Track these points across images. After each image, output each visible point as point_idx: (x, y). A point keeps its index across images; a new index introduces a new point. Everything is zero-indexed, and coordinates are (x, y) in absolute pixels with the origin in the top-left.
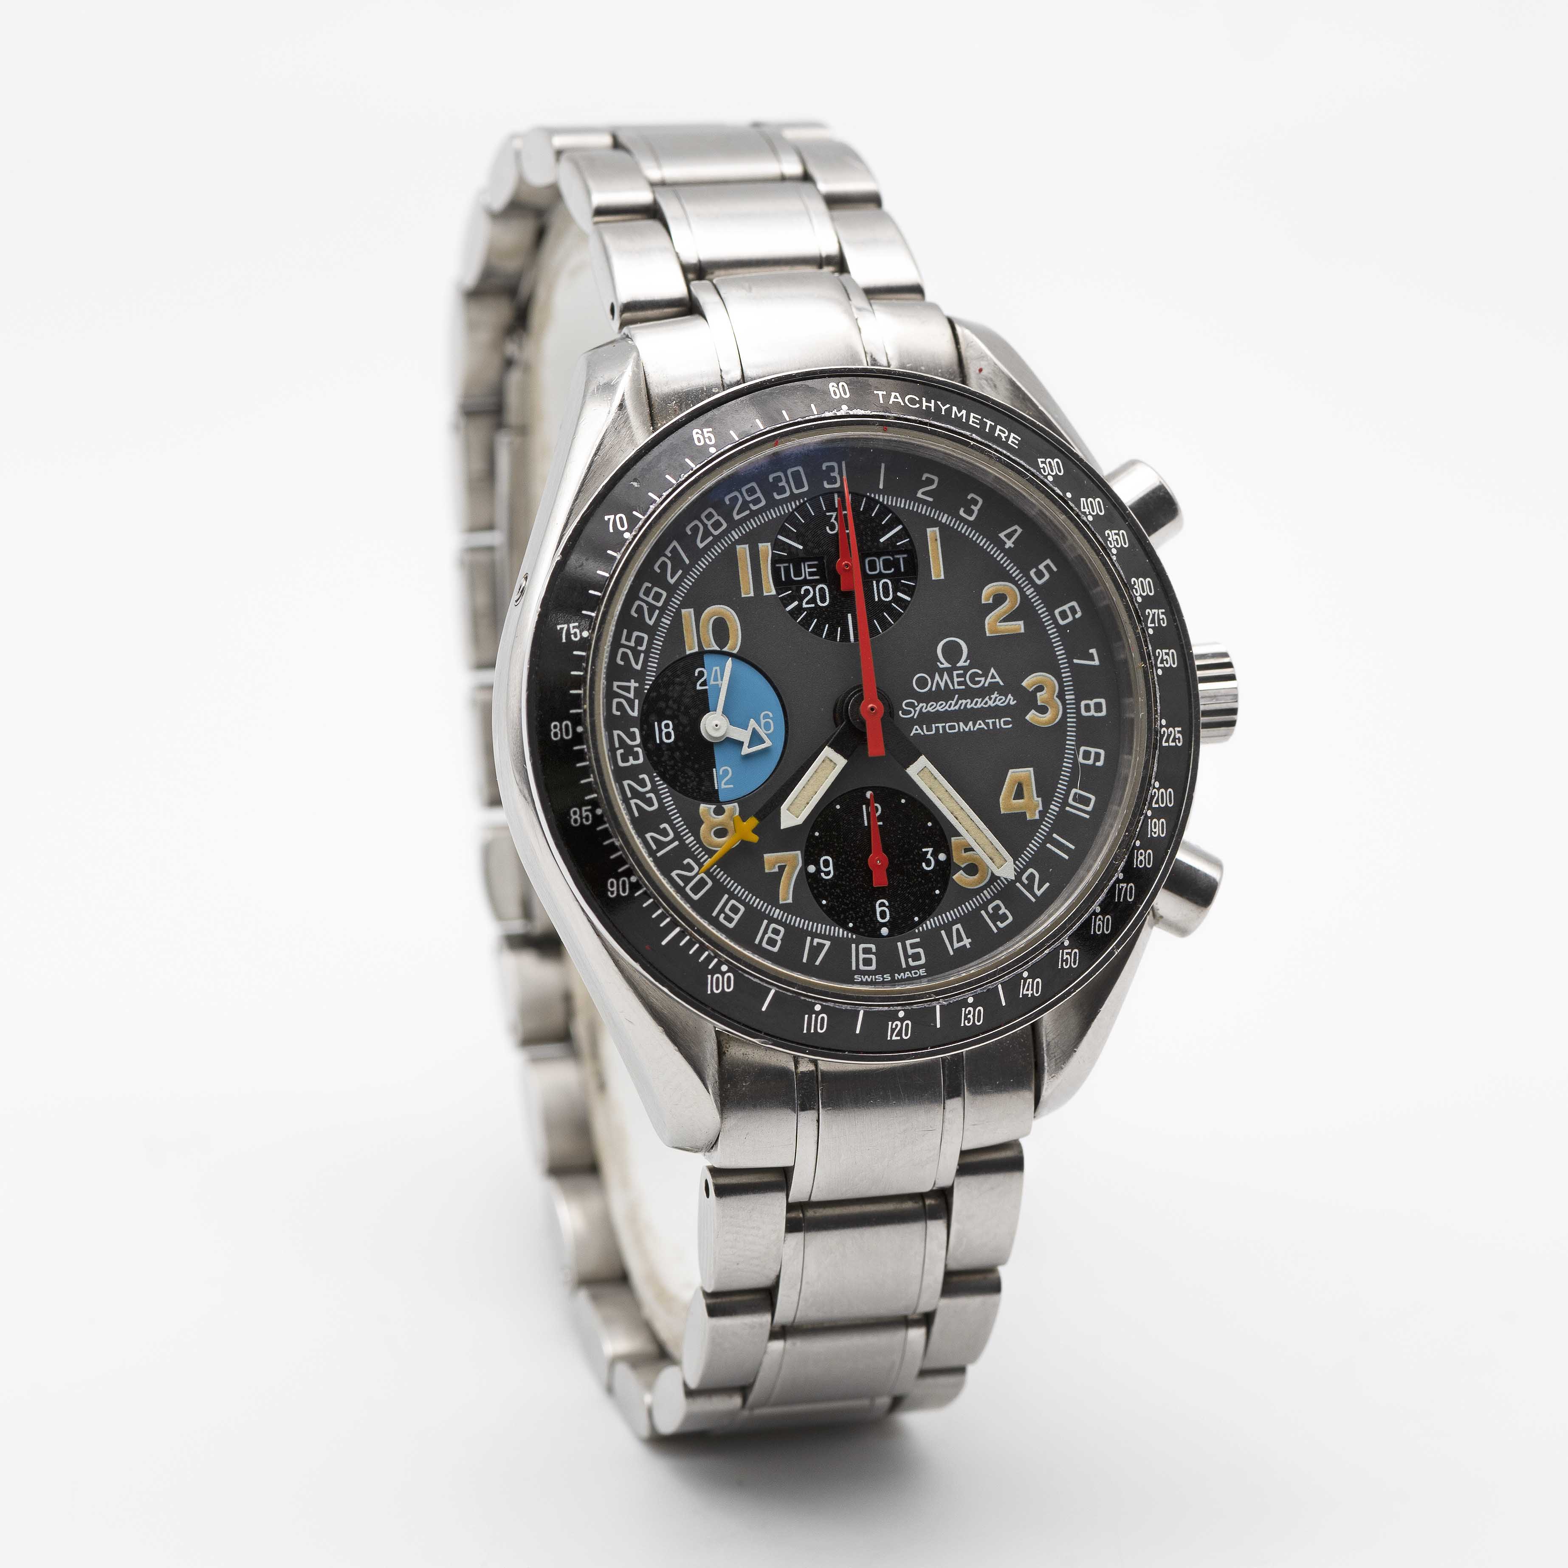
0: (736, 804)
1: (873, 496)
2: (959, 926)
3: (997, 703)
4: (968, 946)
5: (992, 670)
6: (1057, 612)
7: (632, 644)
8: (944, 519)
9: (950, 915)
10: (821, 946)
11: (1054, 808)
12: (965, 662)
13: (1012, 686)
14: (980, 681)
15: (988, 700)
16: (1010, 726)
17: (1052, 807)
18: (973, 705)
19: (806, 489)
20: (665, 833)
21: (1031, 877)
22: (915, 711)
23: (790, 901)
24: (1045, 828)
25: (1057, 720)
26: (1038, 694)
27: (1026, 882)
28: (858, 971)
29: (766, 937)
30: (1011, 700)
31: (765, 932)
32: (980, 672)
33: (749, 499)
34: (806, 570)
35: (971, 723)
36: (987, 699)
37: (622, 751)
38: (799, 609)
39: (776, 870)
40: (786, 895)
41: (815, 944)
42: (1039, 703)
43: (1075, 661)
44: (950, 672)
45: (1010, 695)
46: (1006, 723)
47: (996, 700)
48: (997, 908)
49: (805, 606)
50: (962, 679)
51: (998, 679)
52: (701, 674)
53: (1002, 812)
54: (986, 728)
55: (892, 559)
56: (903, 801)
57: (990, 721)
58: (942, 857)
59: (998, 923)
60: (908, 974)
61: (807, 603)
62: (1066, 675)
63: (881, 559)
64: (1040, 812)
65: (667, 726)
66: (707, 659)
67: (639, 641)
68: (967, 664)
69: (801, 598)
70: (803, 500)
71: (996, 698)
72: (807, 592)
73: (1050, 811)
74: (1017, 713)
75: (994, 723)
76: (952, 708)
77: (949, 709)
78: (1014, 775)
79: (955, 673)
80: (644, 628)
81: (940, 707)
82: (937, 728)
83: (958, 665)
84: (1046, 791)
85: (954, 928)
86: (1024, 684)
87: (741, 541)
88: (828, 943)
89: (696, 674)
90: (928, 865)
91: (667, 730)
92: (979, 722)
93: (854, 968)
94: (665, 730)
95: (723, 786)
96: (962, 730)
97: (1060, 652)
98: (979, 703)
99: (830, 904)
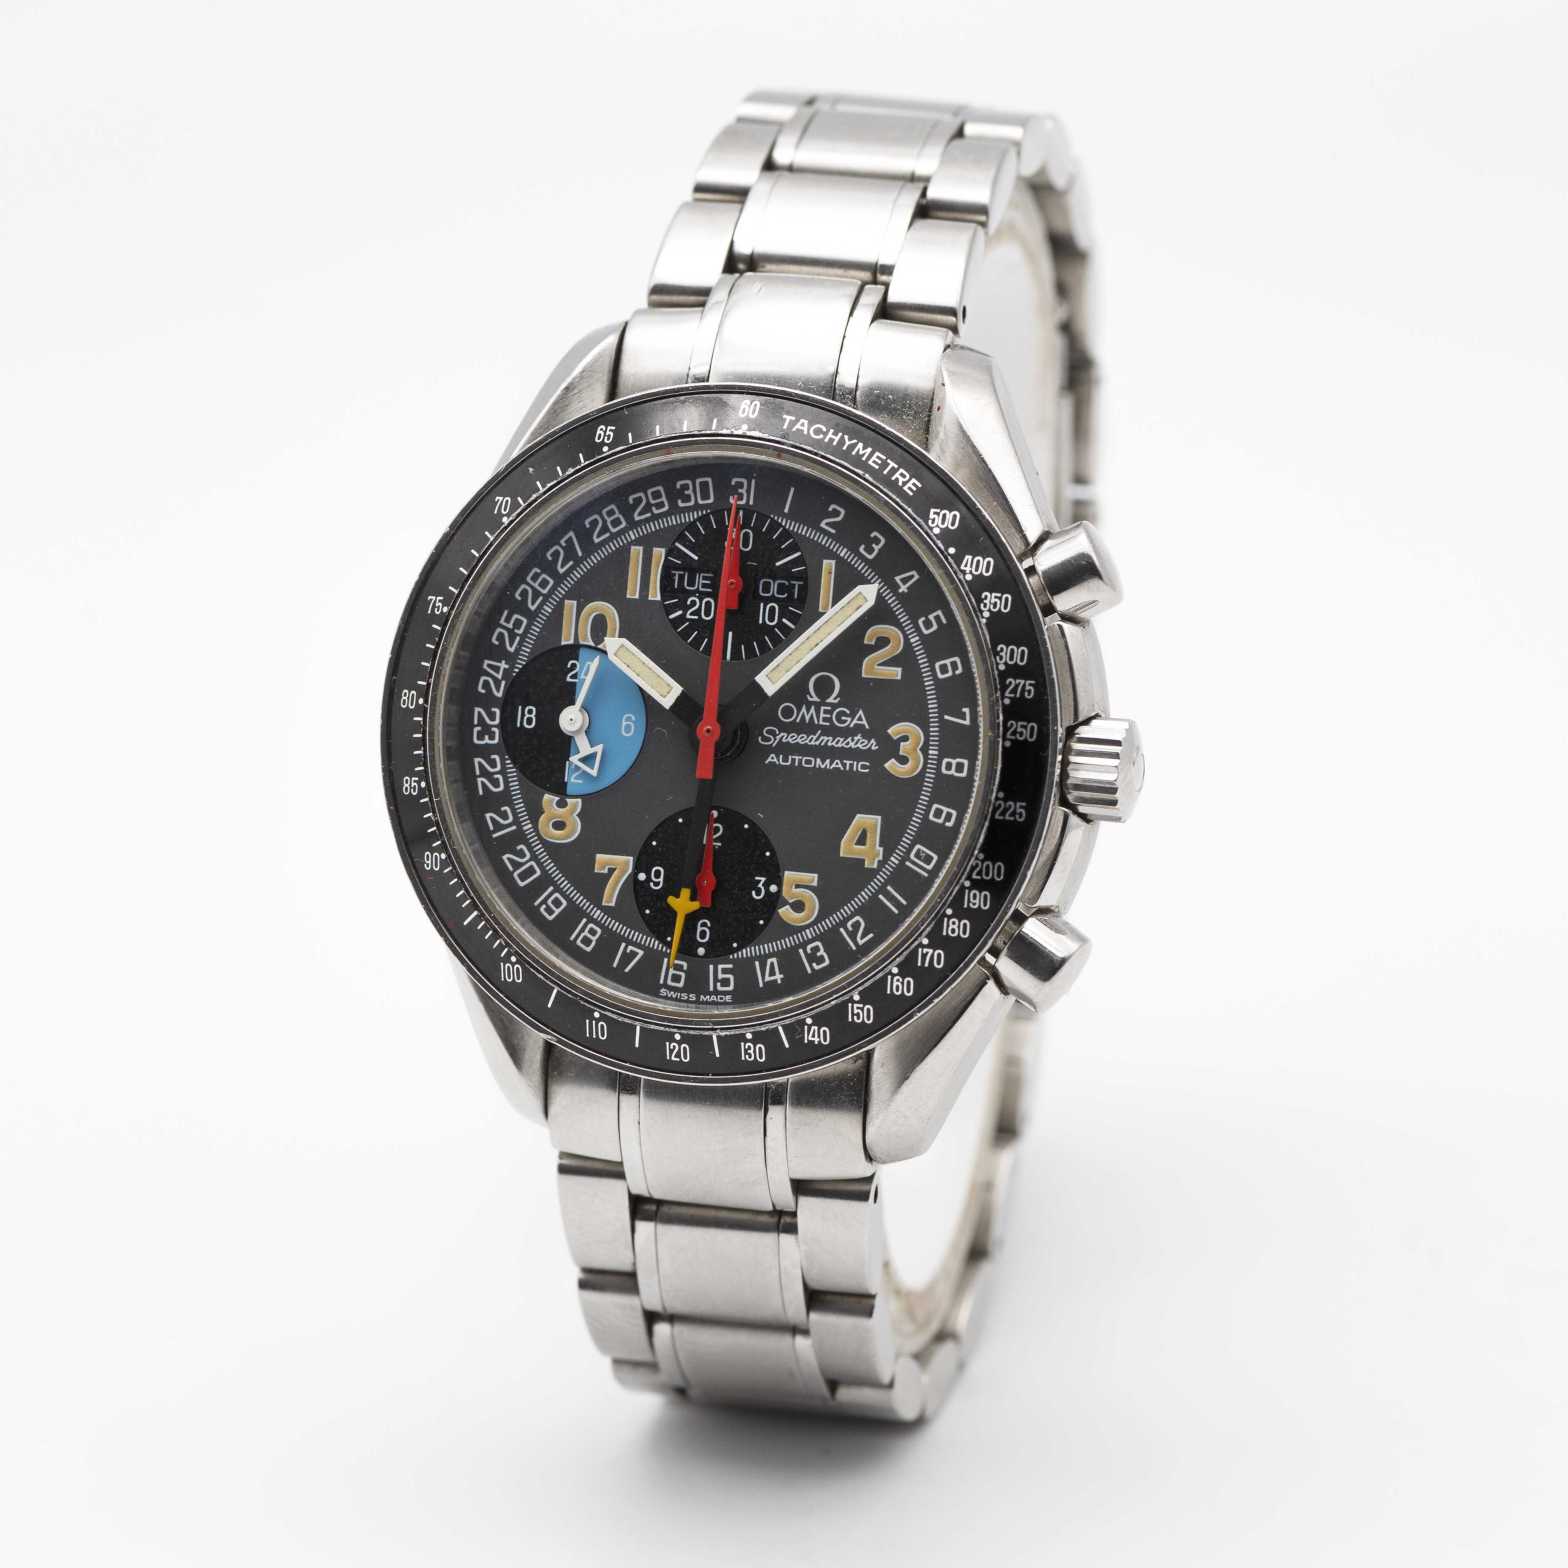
0: (580, 800)
1: (776, 518)
2: (774, 960)
3: (859, 745)
4: (779, 982)
5: (861, 712)
6: (937, 665)
7: (510, 626)
8: (843, 553)
9: (767, 948)
10: (635, 954)
11: (894, 860)
12: (835, 699)
13: (877, 731)
14: (847, 721)
15: (850, 741)
16: (867, 771)
17: (892, 858)
18: (834, 743)
19: (711, 501)
20: (504, 816)
21: (856, 925)
22: (775, 739)
23: (613, 904)
24: (880, 878)
25: (916, 773)
26: (902, 744)
27: (850, 929)
28: (665, 985)
29: (582, 935)
30: (873, 745)
31: (582, 930)
32: (848, 712)
33: (653, 502)
34: (700, 581)
35: (828, 761)
36: (849, 739)
37: (479, 728)
38: (682, 619)
39: (606, 871)
40: (610, 897)
41: (628, 951)
42: (901, 753)
43: (946, 717)
44: (818, 706)
45: (873, 739)
46: (863, 767)
47: (858, 743)
48: (816, 949)
49: (688, 616)
50: (829, 716)
51: (864, 722)
52: (574, 666)
53: (841, 855)
54: (842, 769)
55: (787, 584)
56: (746, 826)
57: (848, 762)
58: (773, 888)
59: (814, 965)
60: (713, 998)
61: (691, 614)
62: (934, 729)
63: (776, 583)
64: (879, 861)
65: (530, 712)
66: (582, 653)
67: (518, 624)
68: (836, 701)
69: (686, 608)
70: (706, 511)
71: (859, 740)
72: (693, 603)
73: (889, 862)
74: (877, 759)
75: (851, 765)
76: (812, 743)
77: (809, 744)
78: (861, 820)
79: (823, 708)
80: (526, 612)
81: (801, 739)
82: (793, 760)
83: (827, 701)
84: (889, 842)
85: (769, 961)
86: (889, 731)
87: (637, 542)
88: (641, 953)
89: (569, 666)
90: (758, 894)
91: (529, 716)
92: (836, 761)
93: (661, 982)
94: (527, 716)
95: (573, 780)
96: (817, 767)
97: (932, 705)
98: (840, 743)
99: (653, 915)
